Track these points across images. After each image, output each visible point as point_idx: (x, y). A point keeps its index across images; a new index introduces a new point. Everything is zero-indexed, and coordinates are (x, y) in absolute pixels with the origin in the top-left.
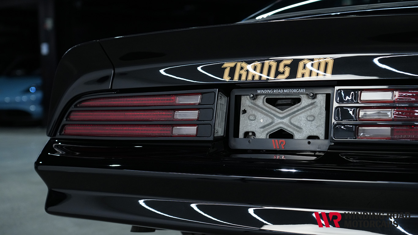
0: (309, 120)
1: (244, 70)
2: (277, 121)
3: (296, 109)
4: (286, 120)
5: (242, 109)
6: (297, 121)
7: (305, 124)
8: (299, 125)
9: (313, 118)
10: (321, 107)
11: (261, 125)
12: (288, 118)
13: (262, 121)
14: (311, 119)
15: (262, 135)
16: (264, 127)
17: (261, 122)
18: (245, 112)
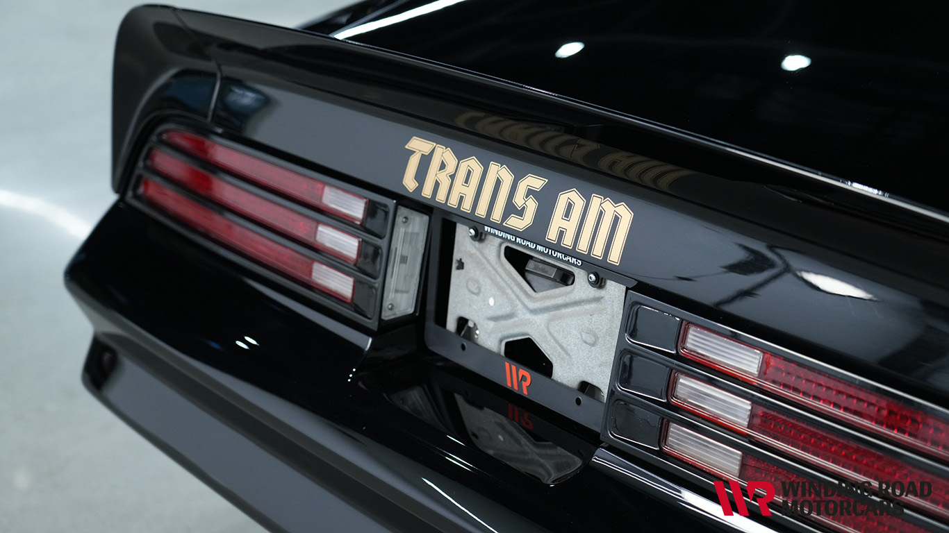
0: (584, 339)
1: (447, 172)
2: (523, 315)
3: (560, 301)
4: (540, 319)
5: (456, 256)
6: (561, 333)
7: (576, 348)
8: (565, 345)
9: (593, 339)
10: (613, 316)
11: (491, 313)
12: (546, 316)
13: (491, 302)
14: (590, 339)
15: (491, 337)
16: (496, 319)
17: (489, 304)
18: (461, 265)
